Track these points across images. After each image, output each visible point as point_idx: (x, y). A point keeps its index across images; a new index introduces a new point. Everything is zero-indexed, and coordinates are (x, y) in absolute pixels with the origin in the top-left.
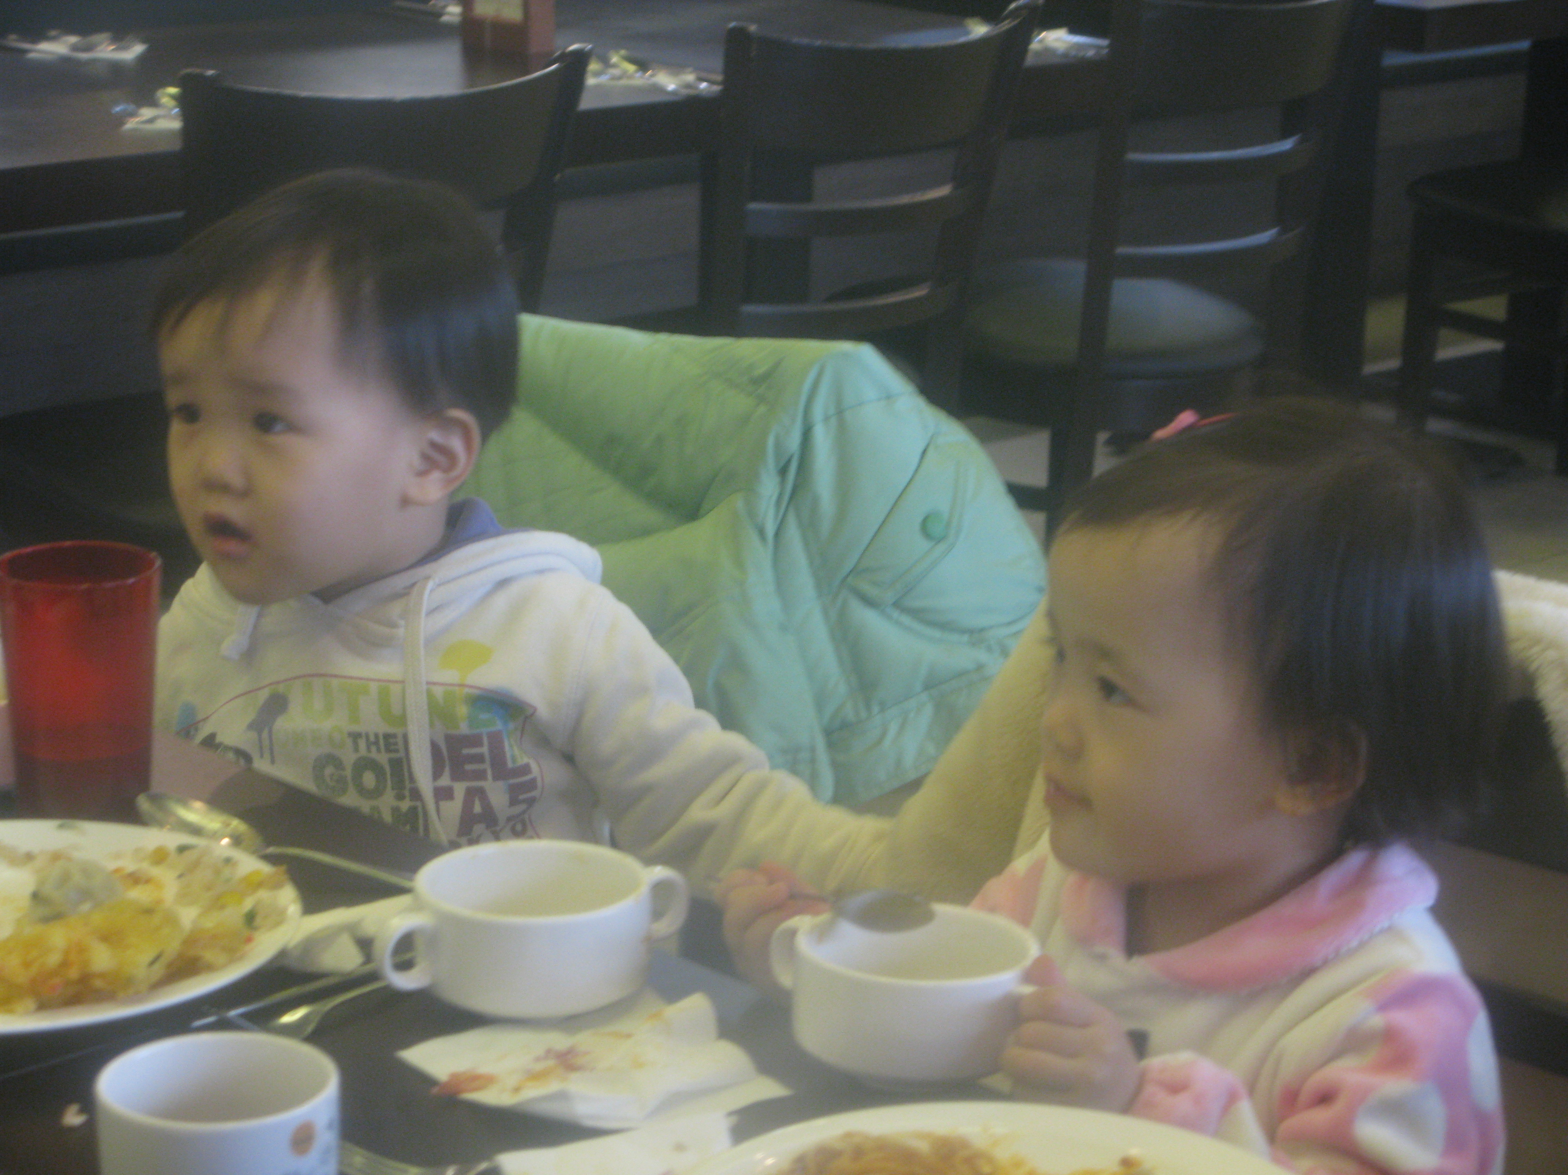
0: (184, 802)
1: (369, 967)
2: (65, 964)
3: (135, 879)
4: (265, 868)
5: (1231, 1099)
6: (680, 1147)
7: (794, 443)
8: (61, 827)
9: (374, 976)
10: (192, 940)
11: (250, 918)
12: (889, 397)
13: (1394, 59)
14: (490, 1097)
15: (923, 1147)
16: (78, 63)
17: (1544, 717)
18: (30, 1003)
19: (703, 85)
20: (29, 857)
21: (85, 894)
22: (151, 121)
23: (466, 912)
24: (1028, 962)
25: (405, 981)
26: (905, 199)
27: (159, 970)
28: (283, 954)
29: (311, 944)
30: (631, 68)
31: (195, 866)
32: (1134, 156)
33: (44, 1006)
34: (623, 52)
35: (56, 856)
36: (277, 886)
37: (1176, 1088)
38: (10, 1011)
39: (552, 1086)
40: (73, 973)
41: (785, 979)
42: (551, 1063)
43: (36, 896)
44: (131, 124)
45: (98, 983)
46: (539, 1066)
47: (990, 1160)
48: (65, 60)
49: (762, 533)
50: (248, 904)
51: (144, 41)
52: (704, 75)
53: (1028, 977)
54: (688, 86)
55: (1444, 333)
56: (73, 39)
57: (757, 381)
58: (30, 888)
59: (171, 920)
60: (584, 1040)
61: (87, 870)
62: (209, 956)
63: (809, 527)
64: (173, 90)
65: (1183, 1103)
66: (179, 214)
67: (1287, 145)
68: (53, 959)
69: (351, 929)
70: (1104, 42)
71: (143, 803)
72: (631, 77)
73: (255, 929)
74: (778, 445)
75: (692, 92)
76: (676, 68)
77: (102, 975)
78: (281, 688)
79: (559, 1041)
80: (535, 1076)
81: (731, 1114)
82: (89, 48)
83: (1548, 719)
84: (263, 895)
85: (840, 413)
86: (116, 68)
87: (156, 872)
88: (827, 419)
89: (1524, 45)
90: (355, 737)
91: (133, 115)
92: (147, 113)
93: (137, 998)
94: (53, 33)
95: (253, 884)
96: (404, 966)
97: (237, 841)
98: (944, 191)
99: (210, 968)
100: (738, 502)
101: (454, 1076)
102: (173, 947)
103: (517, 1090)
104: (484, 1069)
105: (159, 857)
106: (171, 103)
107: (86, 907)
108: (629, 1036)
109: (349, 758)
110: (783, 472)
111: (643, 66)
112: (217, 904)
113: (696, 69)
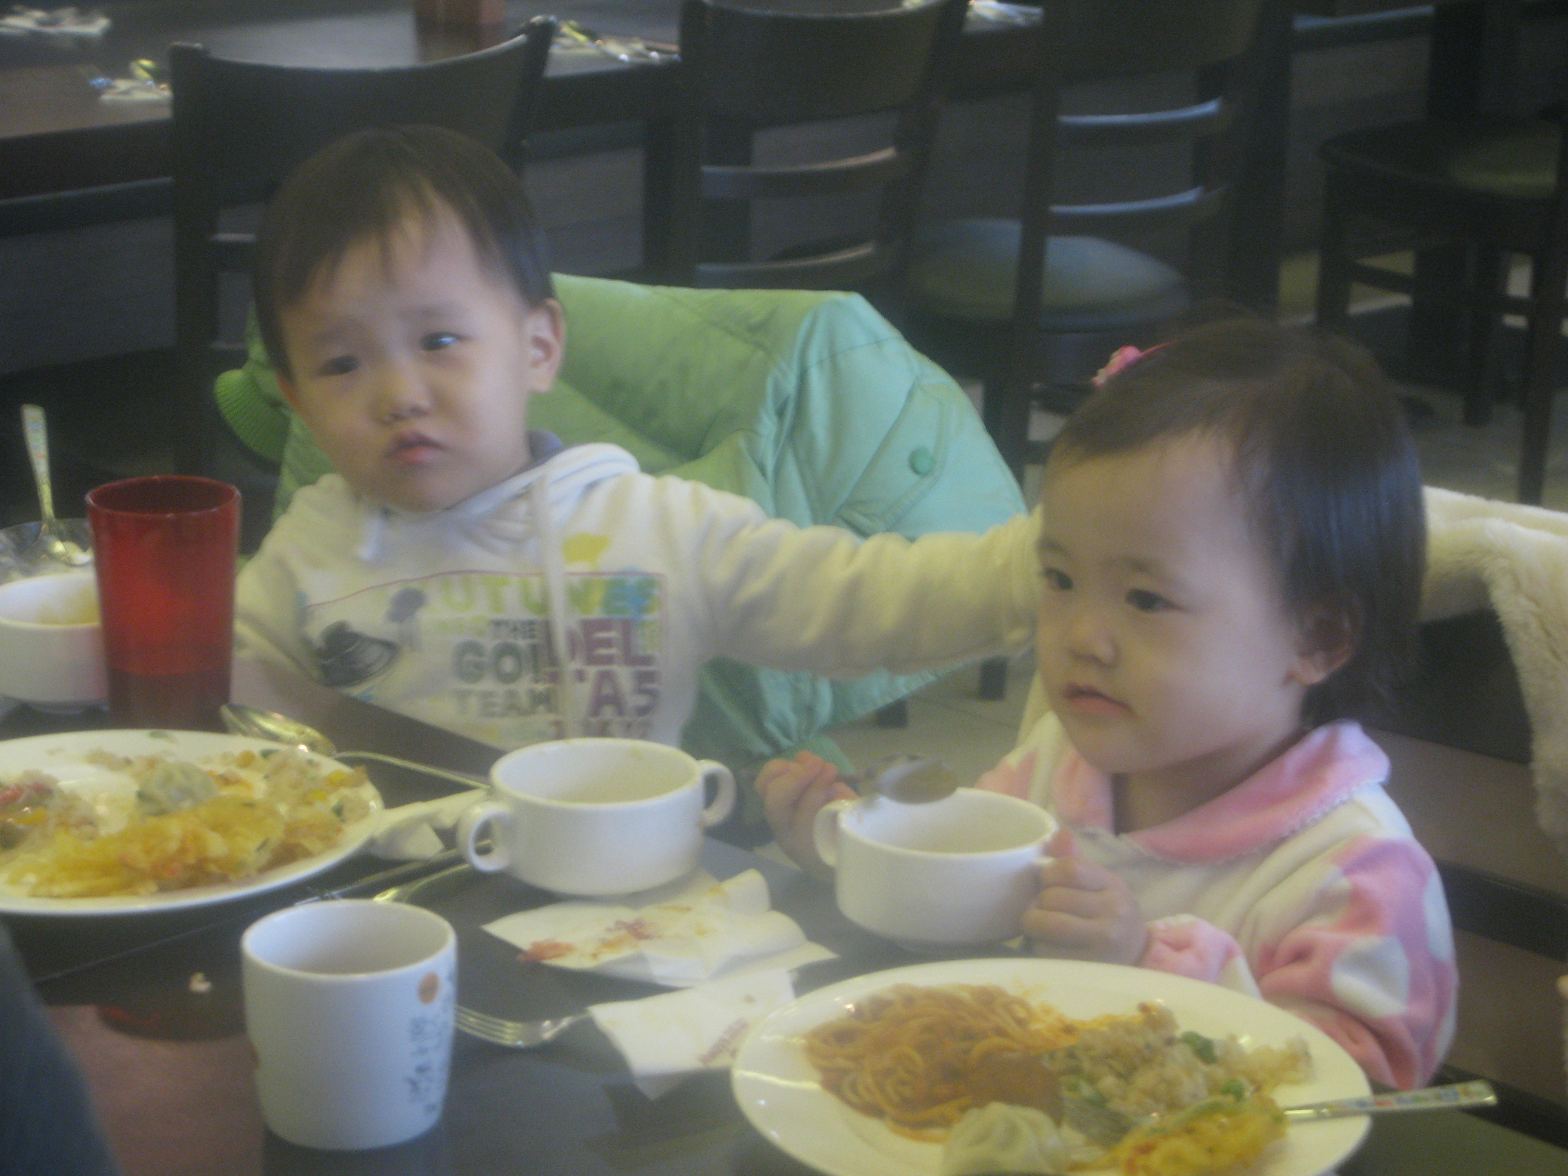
0: (263, 714)
1: (452, 853)
2: (183, 850)
3: (226, 780)
4: (345, 769)
5: (1229, 954)
6: (750, 1000)
7: (790, 385)
8: (152, 735)
9: (460, 860)
10: (292, 829)
11: (338, 811)
12: (878, 343)
13: (1304, 23)
14: (570, 962)
15: (966, 996)
16: (49, 37)
17: (1497, 617)
18: (153, 887)
19: (654, 54)
20: (128, 762)
21: (186, 793)
22: (126, 93)
23: (541, 800)
24: (1048, 837)
25: (485, 864)
26: (852, 162)
27: (265, 857)
28: (372, 842)
29: (396, 834)
30: (581, 38)
31: (282, 766)
32: (1067, 119)
33: (164, 889)
34: (573, 23)
35: (152, 763)
36: (357, 784)
37: (1180, 946)
38: (135, 894)
39: (626, 952)
40: (191, 859)
41: (828, 857)
42: (623, 932)
43: (142, 796)
44: (107, 97)
45: (213, 868)
46: (610, 936)
47: (1023, 1004)
48: (34, 36)
49: (762, 469)
50: (333, 800)
51: (107, 15)
52: (651, 44)
53: (1048, 850)
54: (639, 54)
55: (1357, 289)
56: (39, 14)
57: (753, 329)
58: (135, 787)
59: (272, 813)
60: (649, 914)
61: (187, 771)
62: (308, 843)
63: (806, 463)
64: (146, 63)
65: (1187, 958)
66: (167, 180)
67: (1211, 107)
68: (173, 846)
69: (429, 819)
70: (1036, 11)
71: (226, 712)
72: (580, 46)
73: (343, 821)
74: (777, 388)
75: (642, 60)
76: (623, 37)
77: (215, 861)
78: (415, 586)
79: (627, 915)
80: (608, 944)
81: (790, 971)
82: (54, 23)
83: (1500, 620)
84: (346, 791)
85: (833, 357)
86: (82, 42)
87: (243, 774)
88: (821, 362)
89: (1427, 10)
90: (498, 624)
91: (109, 87)
92: (122, 85)
93: (248, 880)
94: (17, 8)
95: (335, 783)
96: (483, 851)
97: (312, 746)
98: (886, 154)
99: (307, 854)
100: (740, 441)
101: (537, 945)
102: (277, 835)
103: (594, 956)
104: (563, 939)
105: (246, 760)
106: (144, 75)
107: (187, 804)
108: (689, 909)
109: (490, 643)
110: (780, 413)
111: (592, 35)
112: (306, 800)
113: (644, 38)
